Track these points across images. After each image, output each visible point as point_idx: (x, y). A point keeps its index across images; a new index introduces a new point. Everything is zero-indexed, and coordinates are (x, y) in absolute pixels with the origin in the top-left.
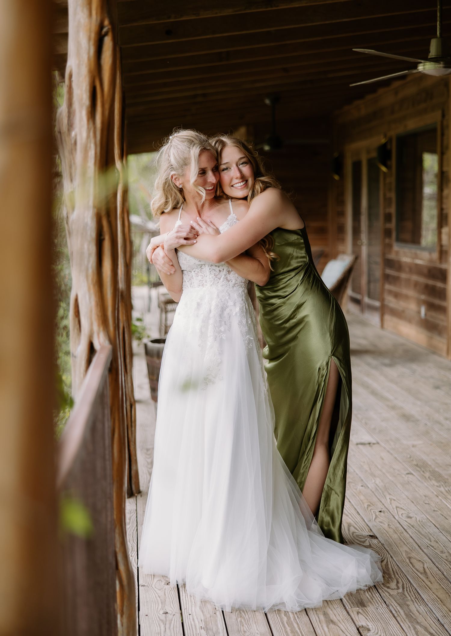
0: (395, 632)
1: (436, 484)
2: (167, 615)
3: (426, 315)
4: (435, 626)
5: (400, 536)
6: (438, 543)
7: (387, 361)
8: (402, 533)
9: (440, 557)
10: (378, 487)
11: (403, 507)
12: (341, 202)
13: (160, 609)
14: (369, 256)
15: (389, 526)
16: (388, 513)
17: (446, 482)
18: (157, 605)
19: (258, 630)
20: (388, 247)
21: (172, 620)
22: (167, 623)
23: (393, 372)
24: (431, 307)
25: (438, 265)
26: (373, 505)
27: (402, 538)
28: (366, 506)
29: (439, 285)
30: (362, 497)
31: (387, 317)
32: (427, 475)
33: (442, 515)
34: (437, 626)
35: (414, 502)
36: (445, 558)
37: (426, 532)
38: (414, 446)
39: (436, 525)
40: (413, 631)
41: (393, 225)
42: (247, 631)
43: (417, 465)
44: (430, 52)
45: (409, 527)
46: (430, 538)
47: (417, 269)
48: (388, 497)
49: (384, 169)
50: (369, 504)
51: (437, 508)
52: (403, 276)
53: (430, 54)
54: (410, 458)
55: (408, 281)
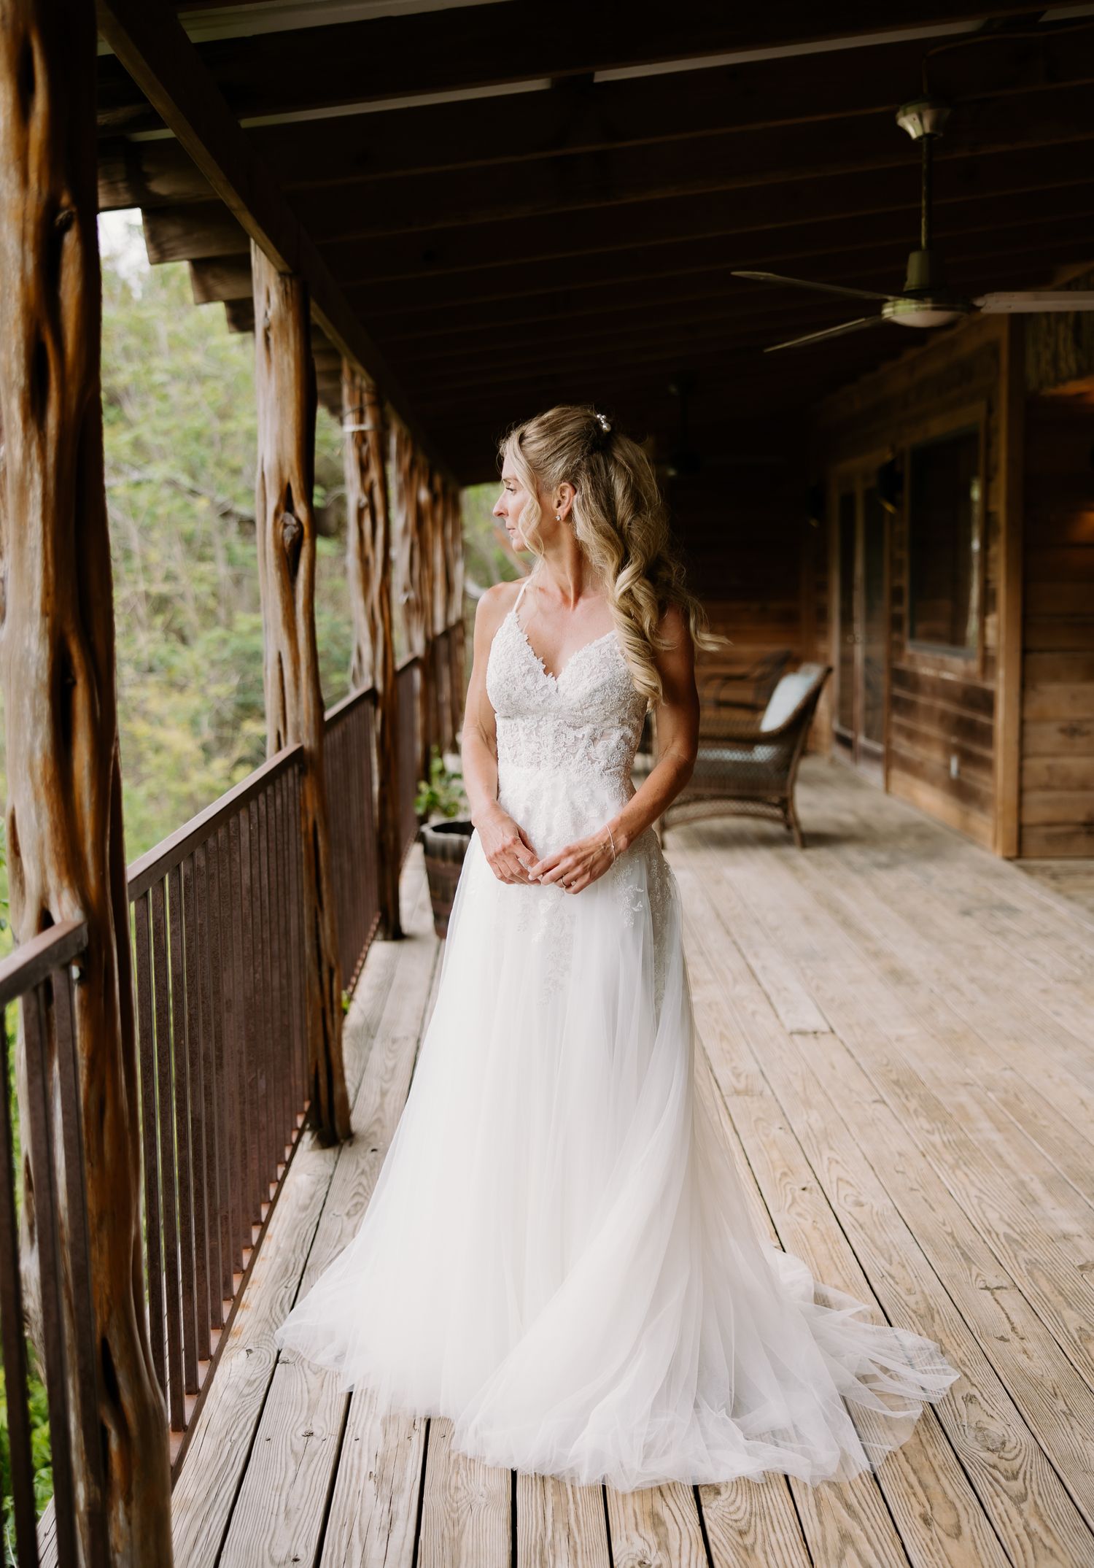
0: (771, 1499)
1: (927, 1126)
2: (310, 1438)
3: (959, 772)
4: (862, 1485)
5: (831, 1249)
6: (906, 1270)
7: (883, 858)
8: (838, 1242)
9: (904, 1304)
10: (812, 1130)
11: (852, 1178)
12: (823, 568)
13: (302, 1424)
14: (868, 661)
15: (815, 1224)
16: (818, 1194)
17: (946, 1122)
18: (298, 1413)
19: (485, 1485)
20: (896, 649)
21: (316, 1454)
22: (306, 1459)
23: (889, 880)
24: (968, 758)
25: (979, 683)
26: (793, 1174)
27: (834, 1255)
28: (778, 1176)
29: (982, 719)
30: (775, 1155)
31: (896, 774)
32: (913, 1104)
33: (926, 1200)
34: (865, 1485)
35: (876, 1168)
36: (914, 1308)
37: (888, 1240)
38: (899, 1039)
39: (908, 1224)
40: (811, 1499)
41: (904, 609)
42: (463, 1488)
43: (897, 1083)
44: (906, 279)
45: (854, 1226)
46: (891, 1256)
47: (943, 689)
48: (827, 1154)
49: (889, 508)
50: (786, 1170)
51: (918, 1182)
52: (922, 700)
53: (907, 284)
54: (887, 1065)
55: (930, 709)
